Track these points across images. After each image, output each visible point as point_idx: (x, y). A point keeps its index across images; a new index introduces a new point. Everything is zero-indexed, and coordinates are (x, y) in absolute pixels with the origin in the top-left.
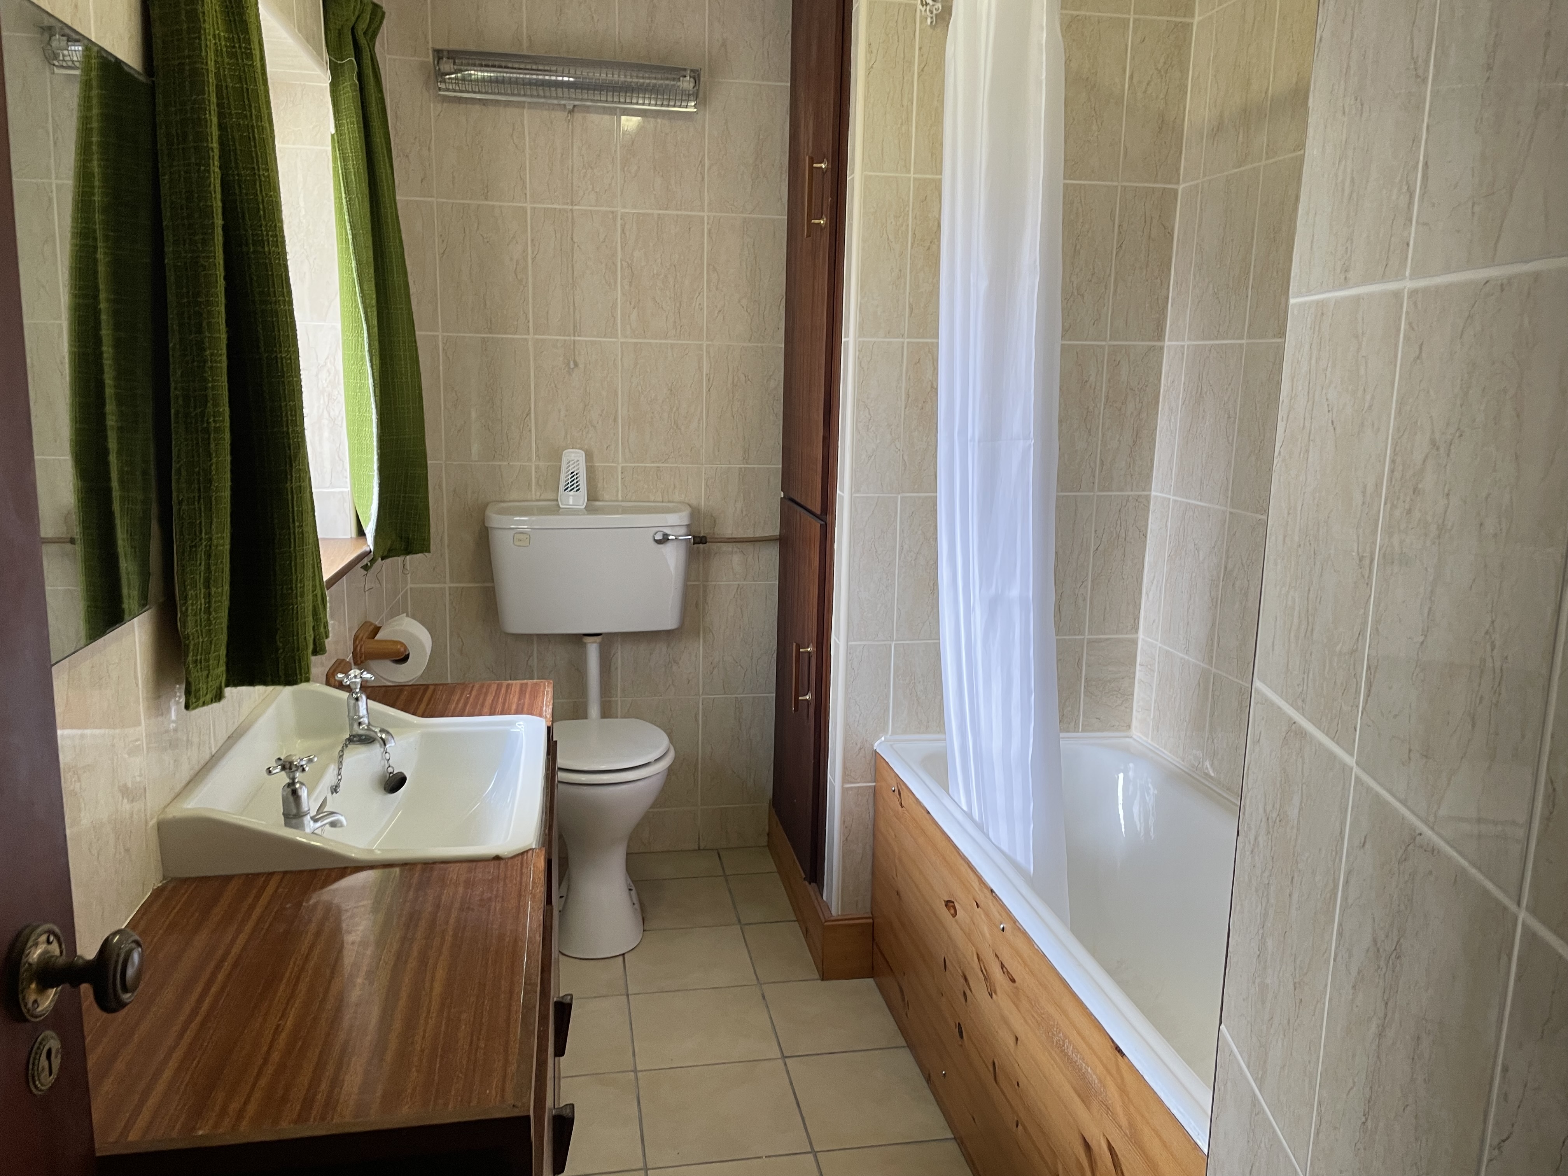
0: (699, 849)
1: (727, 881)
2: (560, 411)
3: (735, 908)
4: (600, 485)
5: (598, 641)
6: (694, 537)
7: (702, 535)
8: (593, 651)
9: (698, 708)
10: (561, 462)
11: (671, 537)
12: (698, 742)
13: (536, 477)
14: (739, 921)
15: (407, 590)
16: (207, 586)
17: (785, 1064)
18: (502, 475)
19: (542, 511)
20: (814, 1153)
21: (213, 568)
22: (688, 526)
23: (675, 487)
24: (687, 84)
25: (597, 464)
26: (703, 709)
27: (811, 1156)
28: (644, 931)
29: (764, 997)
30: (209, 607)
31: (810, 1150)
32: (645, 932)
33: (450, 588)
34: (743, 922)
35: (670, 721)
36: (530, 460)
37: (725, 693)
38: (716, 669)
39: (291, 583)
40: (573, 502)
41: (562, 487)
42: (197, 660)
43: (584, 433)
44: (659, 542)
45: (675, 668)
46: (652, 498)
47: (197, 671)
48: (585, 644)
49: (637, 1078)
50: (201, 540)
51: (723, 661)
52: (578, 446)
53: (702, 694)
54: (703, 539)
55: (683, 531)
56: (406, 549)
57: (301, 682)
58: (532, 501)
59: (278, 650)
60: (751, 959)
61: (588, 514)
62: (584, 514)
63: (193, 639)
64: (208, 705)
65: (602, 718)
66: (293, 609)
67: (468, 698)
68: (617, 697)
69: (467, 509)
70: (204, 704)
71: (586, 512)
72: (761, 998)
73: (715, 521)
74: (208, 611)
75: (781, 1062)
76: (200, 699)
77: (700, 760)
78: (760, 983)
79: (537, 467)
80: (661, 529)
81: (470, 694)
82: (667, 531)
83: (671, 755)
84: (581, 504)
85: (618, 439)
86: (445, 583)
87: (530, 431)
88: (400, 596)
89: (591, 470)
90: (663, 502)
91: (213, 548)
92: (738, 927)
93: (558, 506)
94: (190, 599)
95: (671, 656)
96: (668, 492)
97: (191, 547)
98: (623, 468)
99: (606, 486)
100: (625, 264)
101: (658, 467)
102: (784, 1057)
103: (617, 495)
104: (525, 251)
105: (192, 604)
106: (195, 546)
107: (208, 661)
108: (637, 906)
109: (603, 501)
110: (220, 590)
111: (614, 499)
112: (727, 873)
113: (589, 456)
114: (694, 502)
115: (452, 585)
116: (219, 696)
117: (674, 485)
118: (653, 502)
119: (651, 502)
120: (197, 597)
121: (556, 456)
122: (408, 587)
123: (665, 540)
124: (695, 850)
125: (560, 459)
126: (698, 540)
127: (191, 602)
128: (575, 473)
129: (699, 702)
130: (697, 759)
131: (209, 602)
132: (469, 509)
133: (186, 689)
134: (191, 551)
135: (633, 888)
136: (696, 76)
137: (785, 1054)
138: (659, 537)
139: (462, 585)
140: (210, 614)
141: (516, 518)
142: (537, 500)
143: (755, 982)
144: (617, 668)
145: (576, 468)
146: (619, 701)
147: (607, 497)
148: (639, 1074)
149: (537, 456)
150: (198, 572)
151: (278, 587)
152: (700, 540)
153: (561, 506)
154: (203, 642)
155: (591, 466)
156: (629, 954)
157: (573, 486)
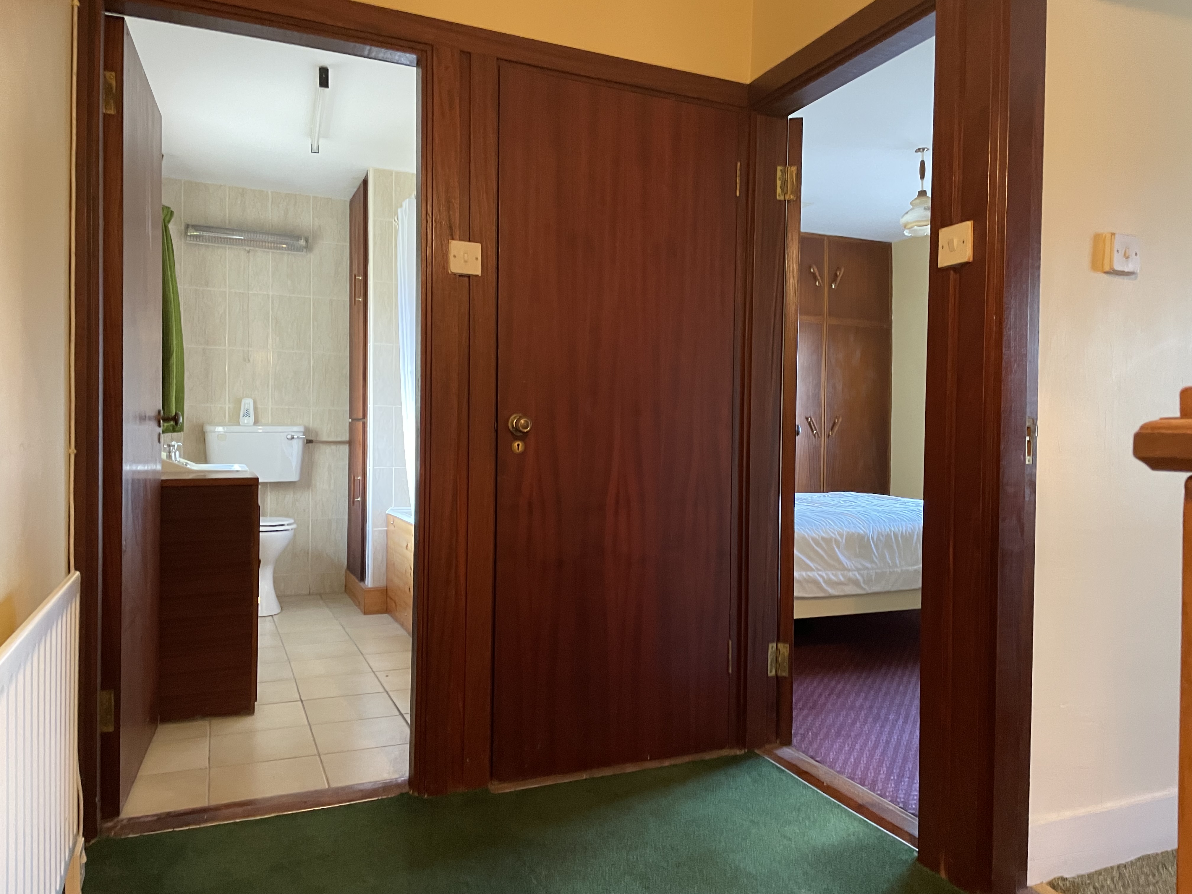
0: (310, 594)
1: (323, 600)
2: (240, 381)
4: (260, 414)
6: (307, 439)
7: (311, 438)
9: (309, 523)
10: (241, 404)
11: (295, 438)
12: (309, 540)
13: (228, 411)
18: (211, 410)
19: (232, 425)
22: (303, 432)
23: (297, 417)
24: (302, 242)
25: (259, 405)
32: (282, 611)
36: (225, 403)
37: (323, 516)
38: (318, 505)
40: (247, 421)
41: (241, 415)
43: (253, 391)
44: (289, 439)
45: (297, 504)
51: (322, 500)
52: (249, 397)
53: (311, 517)
54: (311, 441)
55: (301, 436)
58: (226, 423)
60: (332, 613)
62: (253, 426)
73: (317, 434)
79: (229, 408)
80: (290, 433)
82: (293, 434)
84: (251, 422)
85: (269, 395)
87: (226, 390)
89: (256, 409)
90: (291, 421)
93: (239, 424)
98: (271, 408)
99: (263, 415)
100: (273, 317)
103: (269, 419)
104: (225, 310)
109: (262, 421)
111: (267, 420)
113: (255, 403)
114: (307, 425)
121: (238, 402)
123: (293, 438)
124: (308, 594)
128: (248, 409)
129: (309, 520)
130: (309, 549)
132: (195, 426)
136: (307, 241)
138: (289, 437)
141: (218, 428)
142: (228, 423)
145: (248, 407)
147: (264, 419)
149: (229, 402)
152: (309, 442)
153: (241, 423)
155: (256, 406)
156: (275, 615)
157: (247, 414)
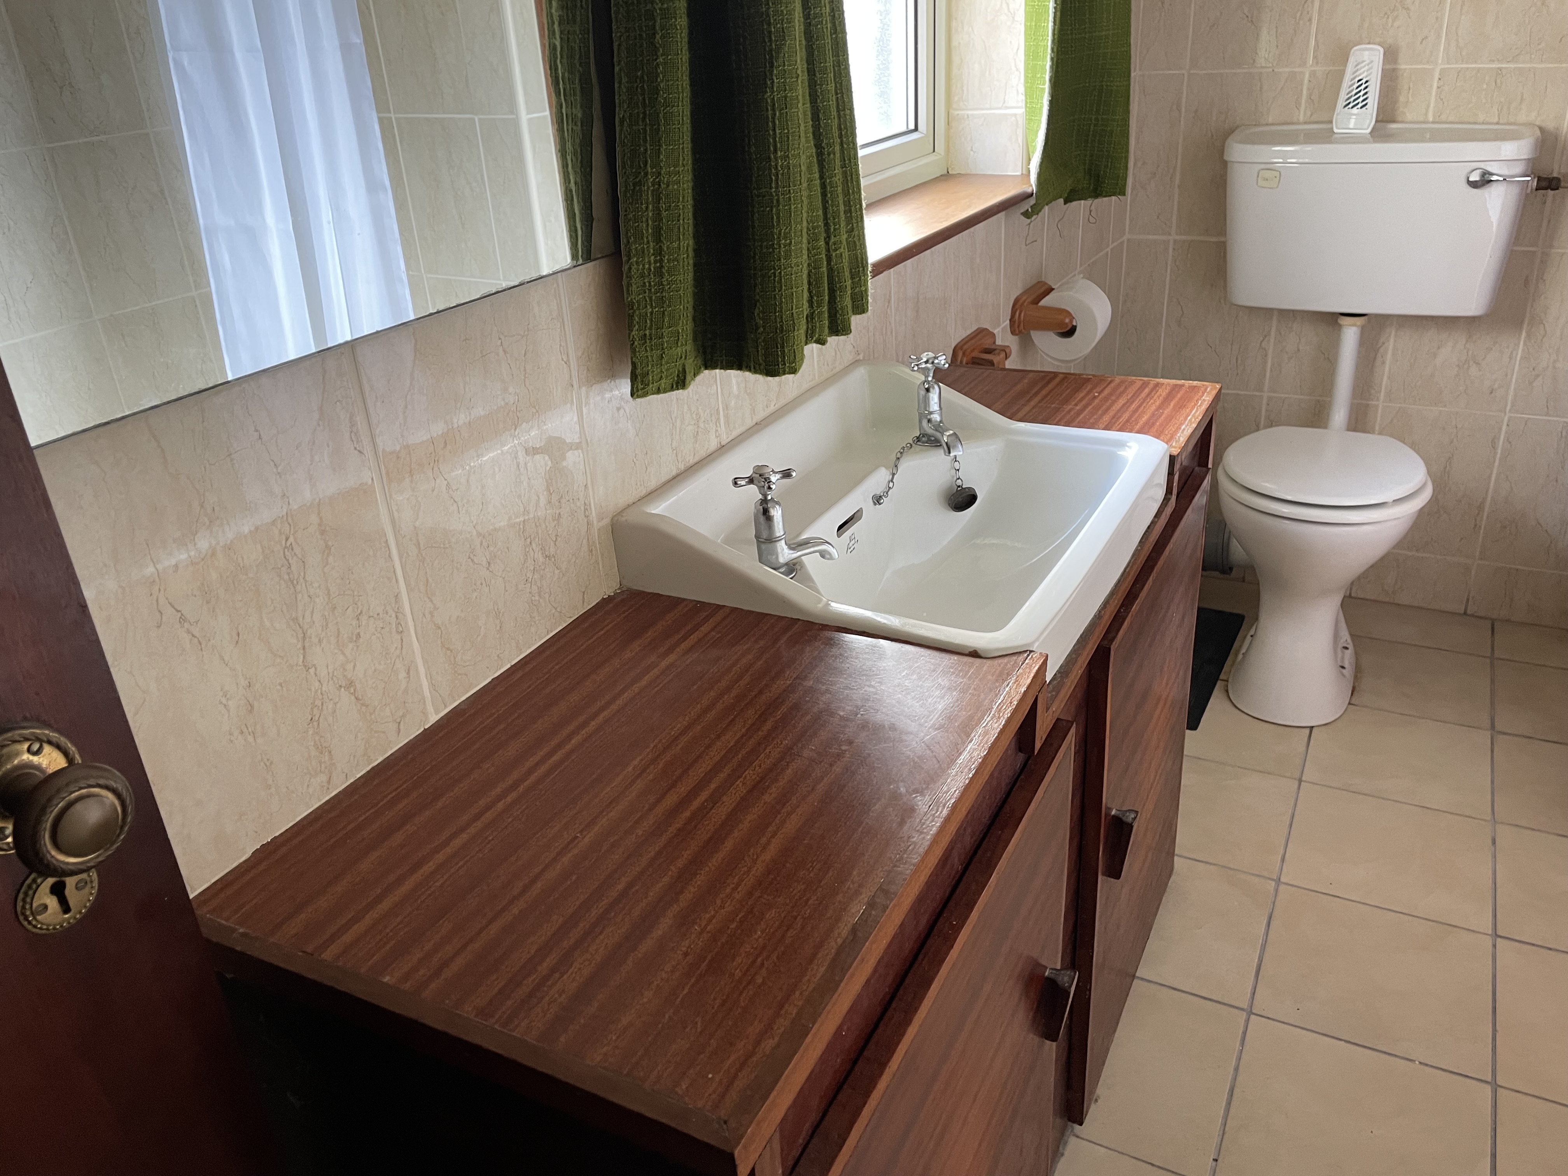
0: (1465, 613)
1: (1492, 665)
3: (1492, 703)
4: (1402, 99)
5: (1358, 323)
6: (1540, 179)
7: (1555, 175)
8: (1350, 334)
9: (1500, 429)
10: (1346, 66)
11: (1494, 178)
12: (1490, 477)
13: (1308, 89)
14: (1493, 727)
15: (1122, 243)
16: (658, 240)
17: (1494, 946)
18: (1261, 88)
19: (1312, 138)
20: (1495, 1086)
21: (664, 214)
22: (1530, 160)
23: (1522, 99)
25: (1403, 67)
26: (1506, 432)
27: (1488, 1089)
28: (1350, 704)
29: (1494, 842)
30: (661, 267)
31: (1489, 1079)
32: (1351, 706)
33: (1175, 241)
34: (1499, 727)
35: (1452, 442)
36: (1304, 64)
37: (1547, 414)
38: (1540, 378)
39: (773, 239)
40: (1355, 124)
41: (1341, 102)
42: (645, 335)
43: (1390, 19)
44: (1474, 185)
45: (1474, 370)
46: (1481, 117)
47: (646, 350)
48: (1340, 326)
49: (1276, 891)
50: (646, 174)
51: (1554, 367)
52: (1378, 40)
53: (1510, 411)
54: (1554, 183)
55: (1519, 168)
56: (1095, 190)
57: (784, 374)
58: (1298, 123)
59: (757, 328)
60: (1492, 782)
61: (1375, 142)
62: (1369, 142)
63: (638, 309)
64: (665, 392)
65: (1348, 429)
66: (774, 274)
67: (1095, 397)
68: (1378, 400)
69: (1210, 135)
70: (658, 391)
71: (1371, 140)
72: (1490, 842)
74: (659, 272)
75: (1489, 942)
76: (648, 385)
77: (1489, 499)
78: (1495, 821)
79: (1312, 74)
80: (1481, 165)
81: (1100, 393)
82: (1491, 168)
83: (1427, 494)
84: (1366, 127)
85: (1441, 27)
86: (1170, 234)
87: (1310, 20)
88: (1109, 249)
89: (1389, 76)
90: (1497, 123)
91: (663, 186)
92: (1488, 734)
93: (1332, 129)
94: (634, 256)
95: (1470, 353)
96: (1509, 108)
97: (634, 185)
98: (1442, 71)
99: (1411, 99)
101: (1500, 69)
102: (1496, 935)
103: (1426, 114)
105: (637, 263)
106: (640, 183)
107: (662, 337)
108: (1348, 672)
109: (1402, 122)
110: (675, 245)
111: (1422, 119)
112: (1496, 655)
113: (1391, 55)
114: (1548, 124)
115: (1178, 238)
116: (681, 383)
117: (1522, 96)
118: (1483, 123)
119: (1479, 124)
120: (643, 252)
121: (1341, 56)
122: (1125, 238)
123: (1485, 181)
124: (1459, 614)
125: (1345, 61)
126: (1544, 184)
127: (635, 259)
128: (1364, 81)
129: (1502, 421)
130: (1485, 499)
131: (661, 261)
132: (1212, 136)
133: (632, 372)
134: (633, 190)
135: (1351, 646)
137: (1499, 933)
138: (1476, 177)
139: (1189, 238)
140: (661, 276)
141: (1273, 149)
142: (1305, 123)
143: (1489, 818)
144: (1384, 363)
145: (1365, 74)
146: (1381, 406)
147: (1409, 117)
148: (1282, 888)
149: (1315, 57)
150: (644, 219)
151: (756, 244)
152: (1547, 184)
153: (1336, 130)
154: (652, 313)
155: (1394, 70)
156: (1320, 728)
157: (1357, 101)
